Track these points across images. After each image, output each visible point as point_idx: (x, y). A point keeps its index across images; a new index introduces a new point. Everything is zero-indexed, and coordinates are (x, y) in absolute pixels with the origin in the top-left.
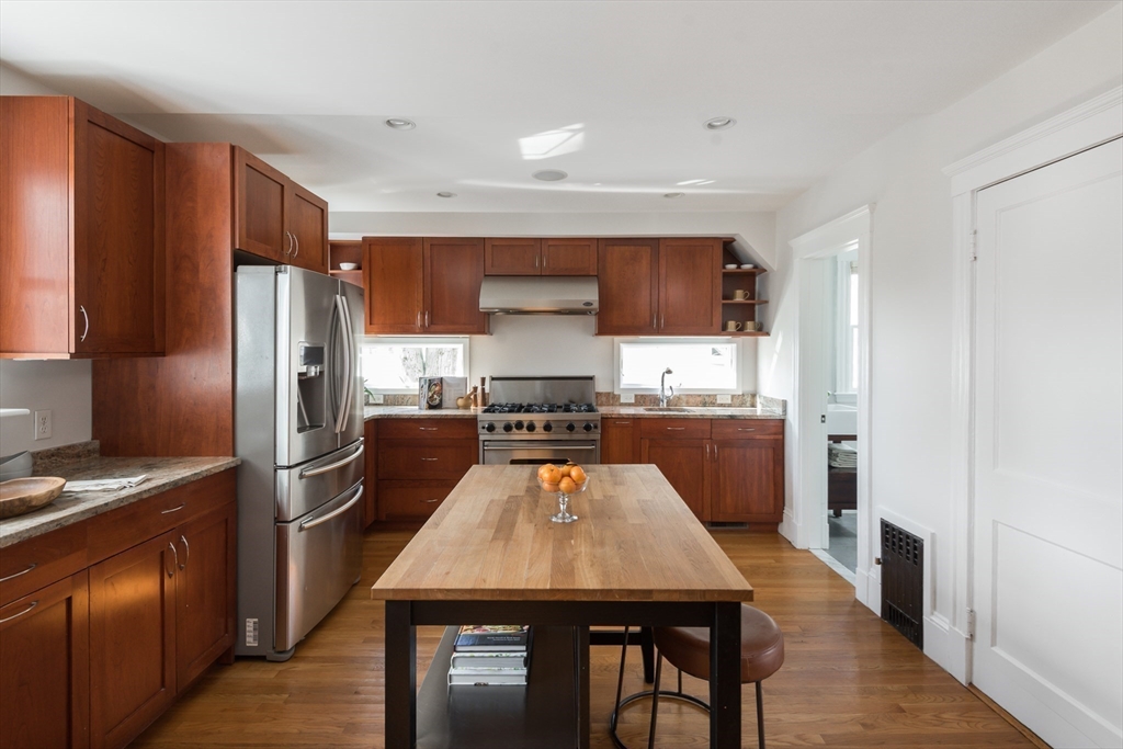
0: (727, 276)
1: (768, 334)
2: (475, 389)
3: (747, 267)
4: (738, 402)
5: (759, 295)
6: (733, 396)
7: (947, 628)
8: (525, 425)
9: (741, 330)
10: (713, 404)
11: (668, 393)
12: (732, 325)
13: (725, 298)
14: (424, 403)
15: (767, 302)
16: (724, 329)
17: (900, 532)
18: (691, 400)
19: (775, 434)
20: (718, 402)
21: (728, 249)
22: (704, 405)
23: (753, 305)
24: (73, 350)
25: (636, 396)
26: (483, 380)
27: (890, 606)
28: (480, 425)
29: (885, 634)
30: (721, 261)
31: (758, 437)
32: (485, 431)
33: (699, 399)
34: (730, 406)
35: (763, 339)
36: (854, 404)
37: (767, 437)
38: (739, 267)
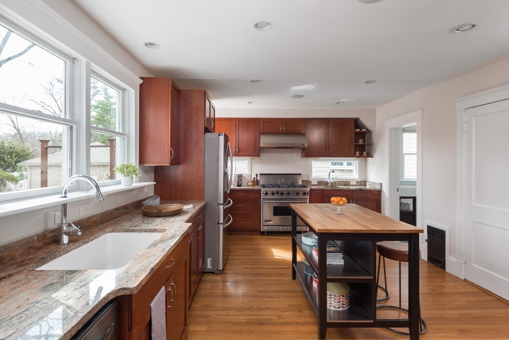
0: (356, 133)
1: (372, 157)
2: (254, 178)
3: (364, 130)
4: (359, 184)
5: (367, 141)
6: (357, 182)
7: (455, 261)
8: (280, 193)
9: (361, 155)
10: (349, 185)
11: (332, 181)
12: (357, 153)
13: (355, 143)
14: (236, 184)
15: (371, 144)
16: (354, 155)
17: (436, 229)
18: (340, 183)
19: (377, 196)
20: (351, 184)
21: (356, 123)
22: (345, 185)
23: (365, 145)
24: (169, 162)
25: (318, 181)
26: (257, 175)
27: (431, 257)
28: (262, 192)
29: (429, 266)
30: (354, 128)
31: (371, 197)
32: (264, 195)
33: (343, 183)
34: (356, 185)
35: (369, 159)
36: (415, 185)
37: (374, 198)
38: (360, 130)
